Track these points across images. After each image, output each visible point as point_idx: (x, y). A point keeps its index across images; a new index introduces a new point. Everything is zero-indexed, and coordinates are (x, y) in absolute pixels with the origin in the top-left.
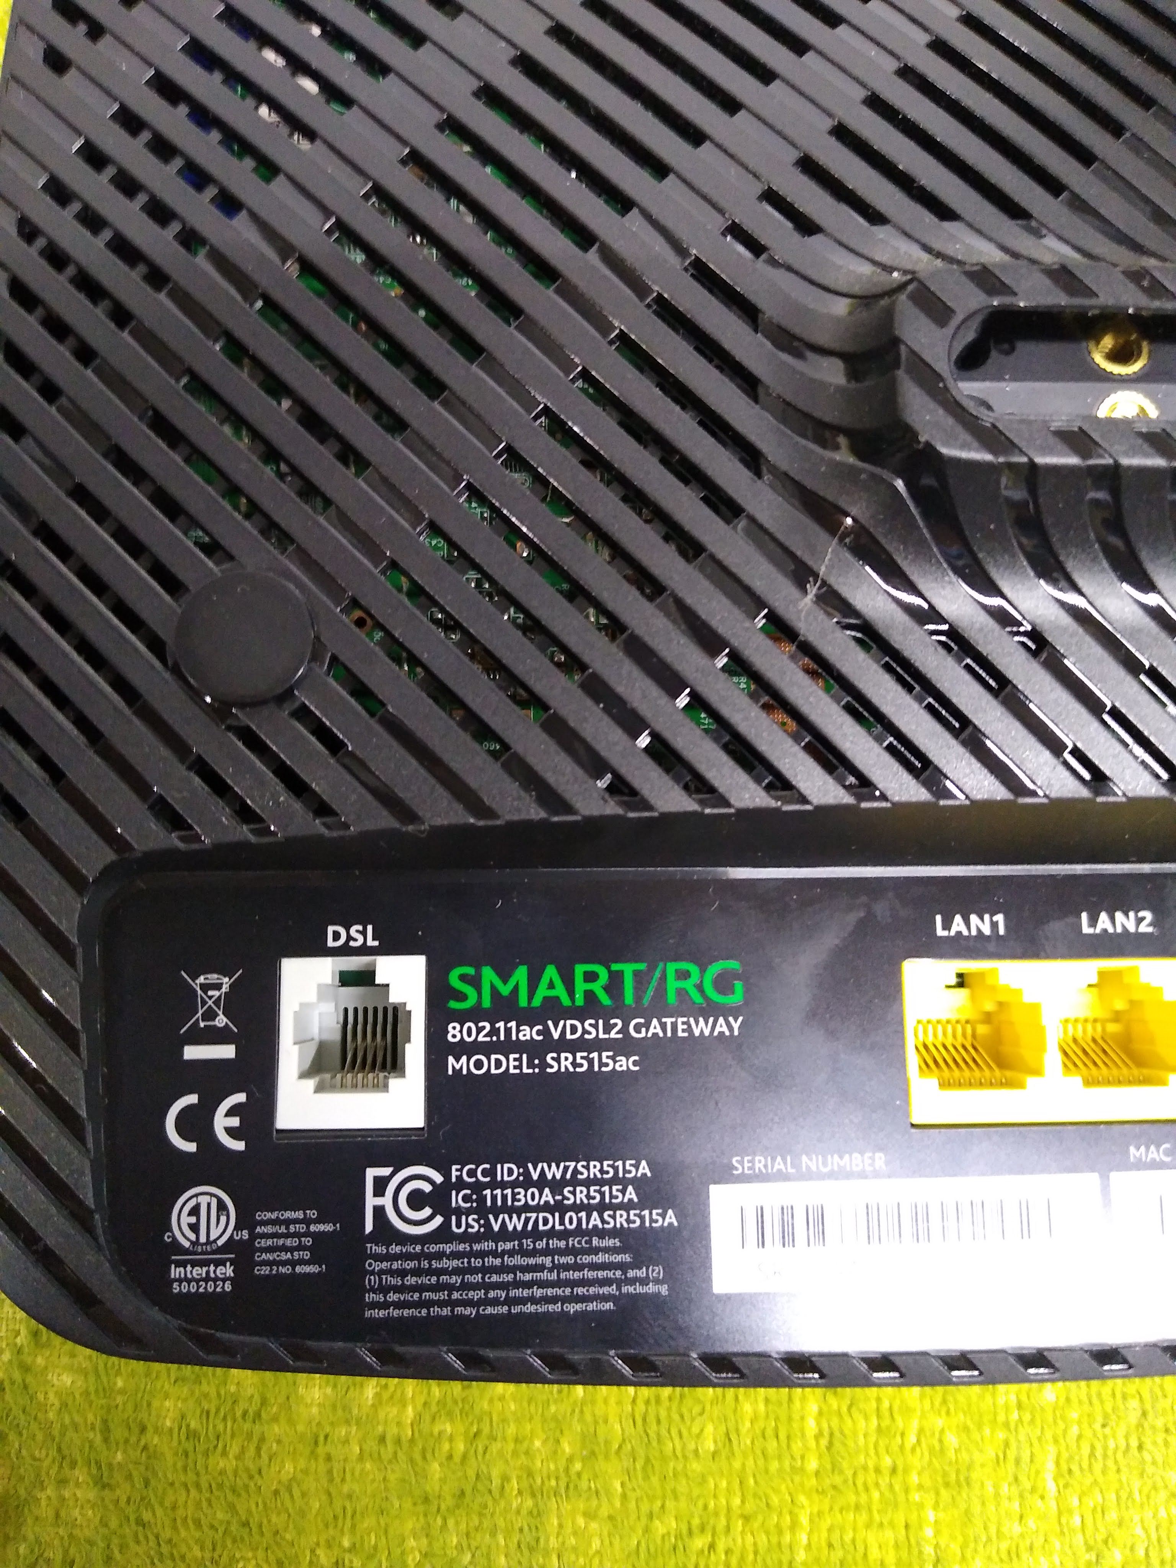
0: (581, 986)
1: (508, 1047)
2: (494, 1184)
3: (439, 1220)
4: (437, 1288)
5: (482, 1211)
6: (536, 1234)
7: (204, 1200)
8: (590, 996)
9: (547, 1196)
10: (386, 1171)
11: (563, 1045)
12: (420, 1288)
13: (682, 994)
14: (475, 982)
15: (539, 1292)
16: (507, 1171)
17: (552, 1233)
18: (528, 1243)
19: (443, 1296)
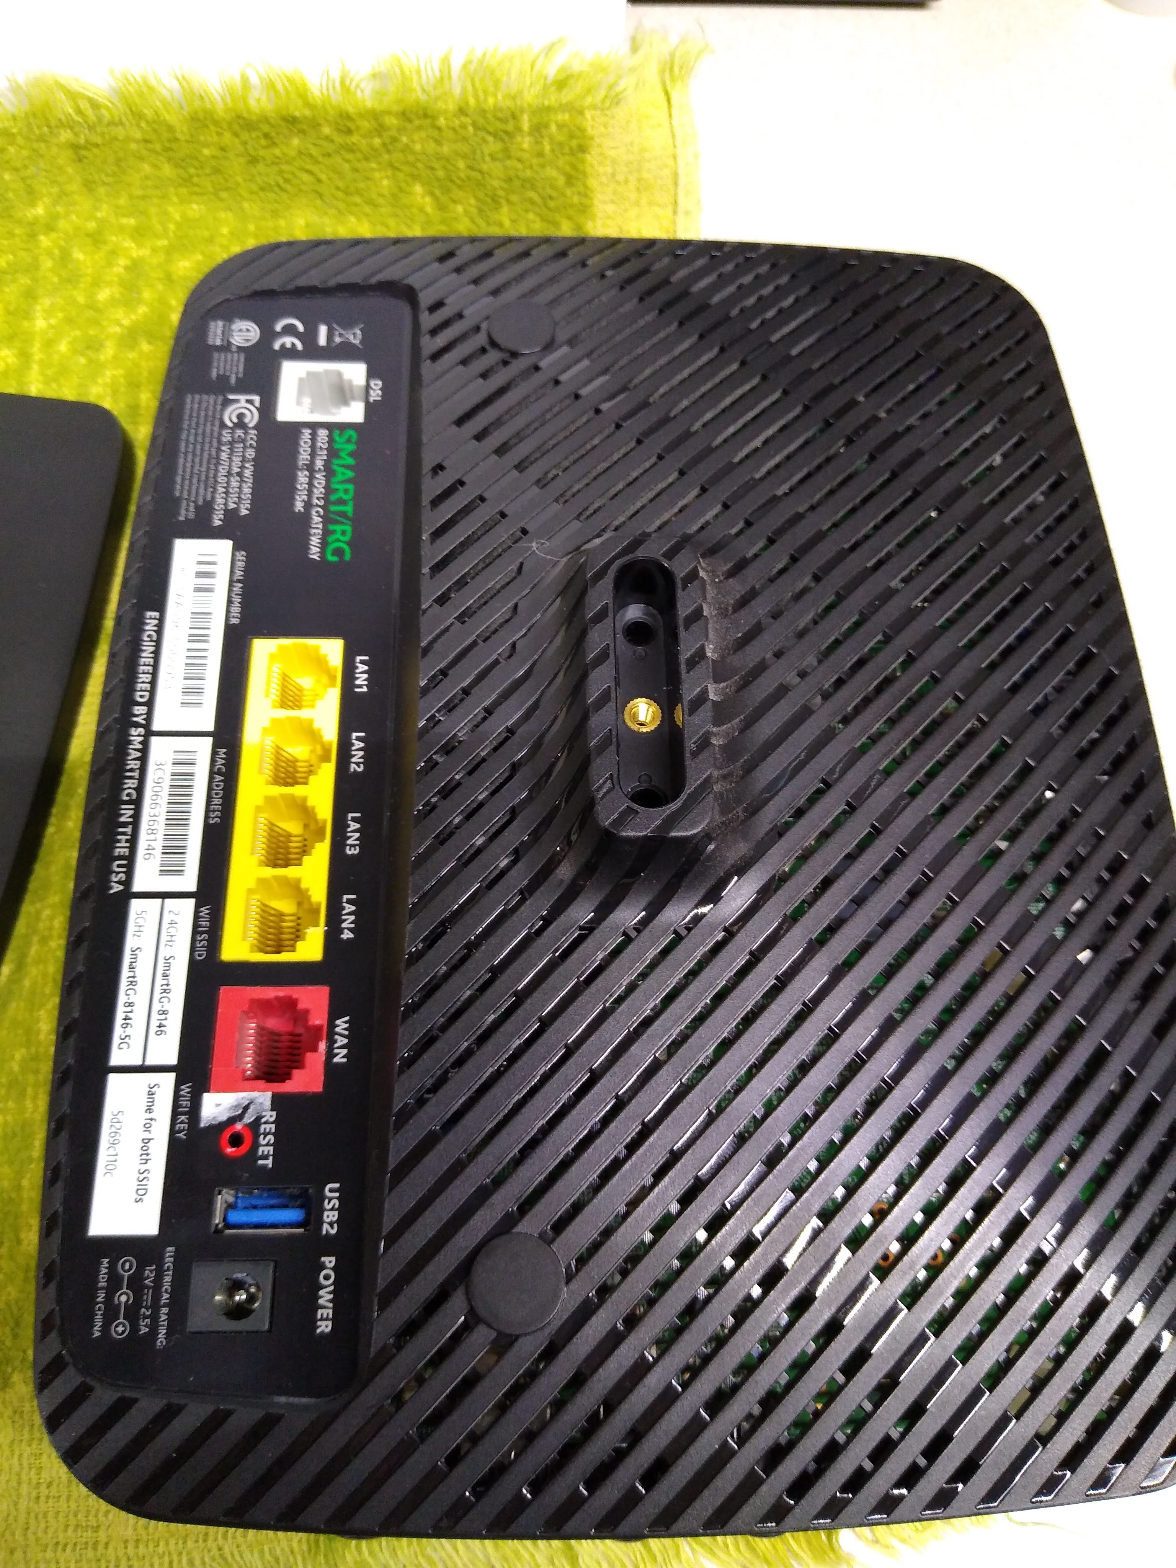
0: (341, 487)
1: (313, 455)
2: (245, 448)
3: (230, 424)
4: (197, 424)
5: (231, 443)
6: (218, 464)
7: (252, 334)
8: (336, 490)
9: (236, 470)
10: (257, 404)
11: (311, 478)
12: (198, 417)
13: (333, 532)
14: (349, 441)
15: (189, 465)
16: (251, 453)
17: (217, 470)
18: (214, 461)
19: (194, 425)
